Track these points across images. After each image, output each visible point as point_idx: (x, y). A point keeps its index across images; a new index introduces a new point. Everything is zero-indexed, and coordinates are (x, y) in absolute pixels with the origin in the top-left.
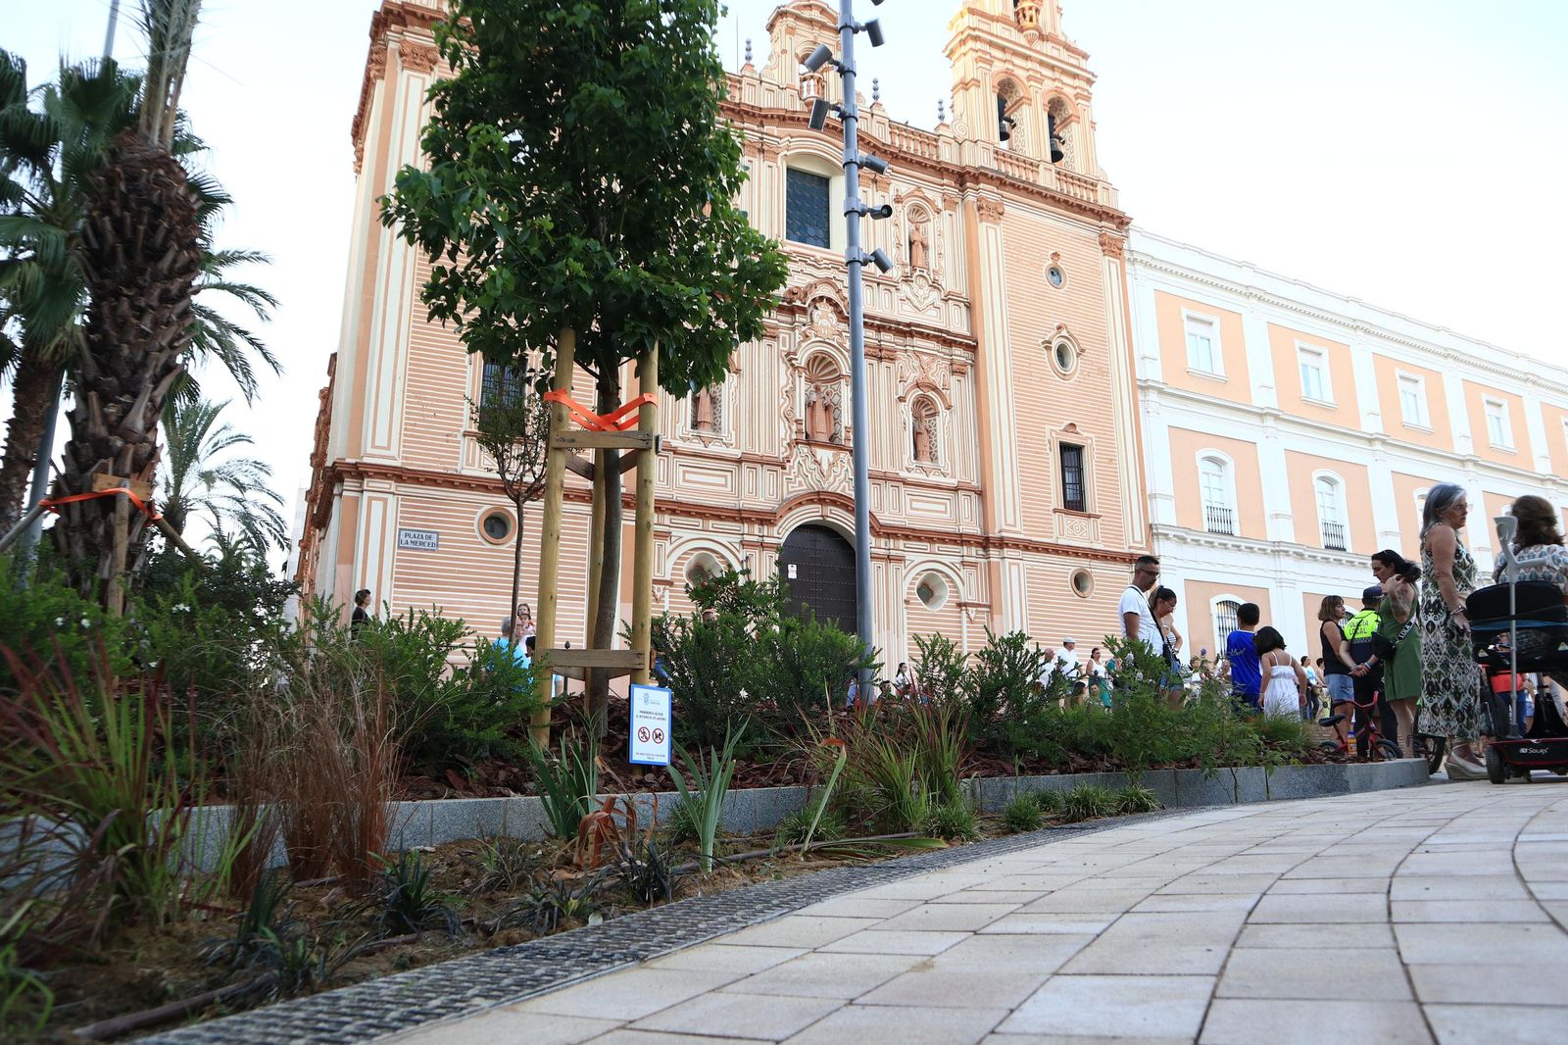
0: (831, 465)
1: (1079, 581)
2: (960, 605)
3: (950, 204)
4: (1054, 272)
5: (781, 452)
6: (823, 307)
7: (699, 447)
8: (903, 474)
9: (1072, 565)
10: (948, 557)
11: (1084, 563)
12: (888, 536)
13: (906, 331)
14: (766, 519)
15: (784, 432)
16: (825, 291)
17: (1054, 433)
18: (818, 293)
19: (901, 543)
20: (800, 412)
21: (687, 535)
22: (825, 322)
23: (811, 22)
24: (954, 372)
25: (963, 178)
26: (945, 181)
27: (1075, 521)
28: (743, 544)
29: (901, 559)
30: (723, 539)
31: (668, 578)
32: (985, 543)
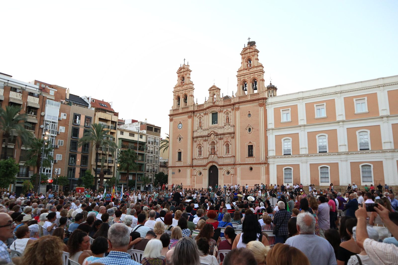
0: (213, 157)
1: (251, 169)
2: (231, 174)
3: (233, 110)
4: (249, 114)
5: (207, 156)
6: (212, 135)
7: (199, 158)
8: (224, 156)
9: (249, 166)
10: (229, 168)
11: (252, 166)
12: (220, 166)
13: (224, 134)
14: (205, 166)
15: (208, 153)
16: (212, 132)
17: (247, 144)
18: (211, 133)
19: (223, 167)
20: (210, 150)
21: (197, 169)
22: (212, 137)
23: (212, 90)
24: (232, 138)
25: (234, 104)
26: (232, 106)
27: (251, 158)
28: (203, 169)
29: (222, 169)
30: (201, 169)
31: (195, 174)
32: (234, 164)
